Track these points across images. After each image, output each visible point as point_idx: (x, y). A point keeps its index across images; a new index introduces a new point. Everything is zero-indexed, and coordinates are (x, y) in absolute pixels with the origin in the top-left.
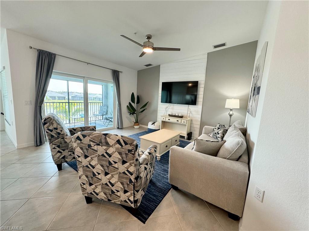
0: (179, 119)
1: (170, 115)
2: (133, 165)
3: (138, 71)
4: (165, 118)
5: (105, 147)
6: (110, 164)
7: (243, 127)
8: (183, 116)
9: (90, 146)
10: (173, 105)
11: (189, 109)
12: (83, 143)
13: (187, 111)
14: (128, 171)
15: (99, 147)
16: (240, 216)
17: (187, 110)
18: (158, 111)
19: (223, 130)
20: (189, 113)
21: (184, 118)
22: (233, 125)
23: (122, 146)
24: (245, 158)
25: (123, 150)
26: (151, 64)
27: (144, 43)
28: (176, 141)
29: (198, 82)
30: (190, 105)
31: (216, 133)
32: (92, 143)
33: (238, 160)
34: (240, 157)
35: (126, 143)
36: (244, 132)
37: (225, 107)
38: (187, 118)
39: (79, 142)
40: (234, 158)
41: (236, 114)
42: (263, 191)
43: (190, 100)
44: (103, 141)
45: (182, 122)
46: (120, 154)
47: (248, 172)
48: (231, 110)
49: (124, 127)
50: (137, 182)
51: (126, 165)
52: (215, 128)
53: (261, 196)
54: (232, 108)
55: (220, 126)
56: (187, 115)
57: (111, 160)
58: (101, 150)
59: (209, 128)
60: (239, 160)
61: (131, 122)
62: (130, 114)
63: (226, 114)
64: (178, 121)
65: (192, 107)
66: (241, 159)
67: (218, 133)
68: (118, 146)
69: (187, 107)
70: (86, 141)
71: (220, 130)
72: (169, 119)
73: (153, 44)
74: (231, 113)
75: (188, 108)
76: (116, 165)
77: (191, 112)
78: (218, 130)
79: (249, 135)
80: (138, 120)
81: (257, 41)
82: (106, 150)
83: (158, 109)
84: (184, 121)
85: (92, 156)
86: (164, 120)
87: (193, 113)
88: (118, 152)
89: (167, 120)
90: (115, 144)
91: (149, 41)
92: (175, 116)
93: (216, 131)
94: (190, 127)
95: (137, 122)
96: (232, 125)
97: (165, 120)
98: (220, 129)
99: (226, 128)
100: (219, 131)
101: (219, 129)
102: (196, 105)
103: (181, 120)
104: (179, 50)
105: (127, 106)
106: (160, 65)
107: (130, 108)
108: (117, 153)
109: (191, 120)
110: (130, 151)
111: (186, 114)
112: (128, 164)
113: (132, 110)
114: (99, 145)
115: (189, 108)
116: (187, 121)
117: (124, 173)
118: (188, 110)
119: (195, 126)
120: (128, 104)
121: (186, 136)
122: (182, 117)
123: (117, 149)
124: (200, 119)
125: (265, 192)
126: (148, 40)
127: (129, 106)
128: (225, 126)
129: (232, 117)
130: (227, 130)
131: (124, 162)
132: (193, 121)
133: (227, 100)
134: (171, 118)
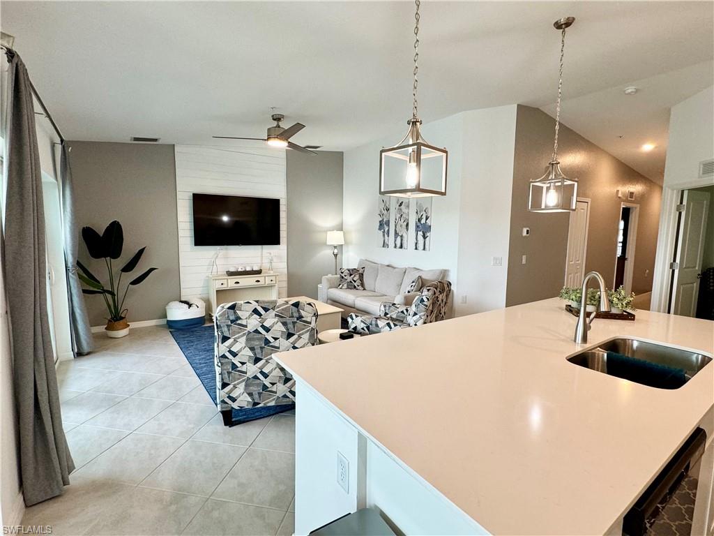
0: (259, 278)
1: (230, 274)
4: (225, 281)
6: (267, 342)
17: (260, 255)
21: (265, 272)
31: (351, 282)
48: (336, 247)
57: (269, 336)
64: (258, 281)
69: (260, 250)
72: (238, 283)
74: (336, 251)
75: (262, 253)
83: (182, 264)
84: (271, 278)
85: (237, 336)
89: (231, 286)
95: (121, 317)
97: (226, 286)
98: (353, 275)
102: (280, 244)
103: (263, 277)
106: (174, 146)
115: (264, 251)
116: (277, 278)
118: (262, 257)
122: (259, 272)
124: (286, 272)
126: (276, 123)
131: (289, 336)
133: (328, 232)
134: (237, 279)
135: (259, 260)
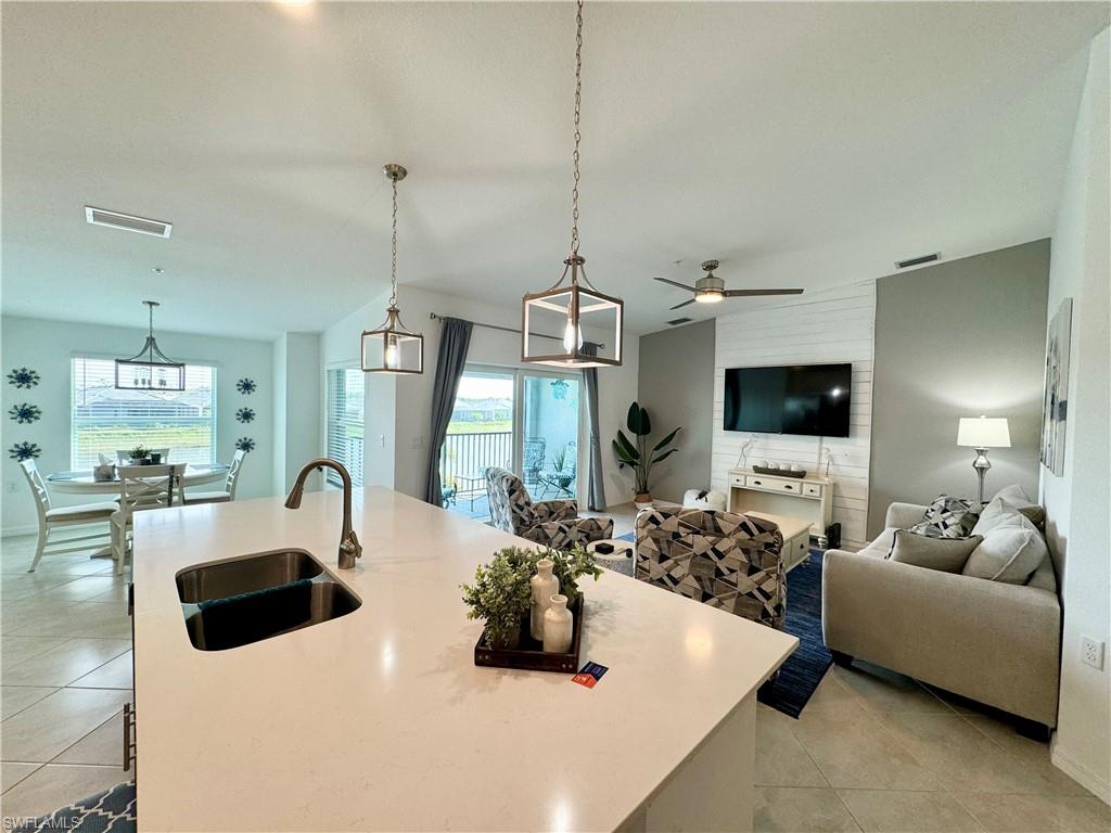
0: (795, 483)
1: (757, 470)
2: (774, 576)
3: (641, 338)
4: (742, 478)
5: (711, 538)
6: (719, 573)
7: (1031, 505)
8: (805, 473)
9: (676, 535)
10: (767, 438)
11: (824, 451)
12: (660, 529)
13: (816, 456)
14: (760, 590)
15: (699, 538)
16: (1051, 725)
17: (817, 451)
18: (714, 457)
19: (961, 515)
20: (825, 461)
21: (809, 477)
22: (997, 497)
23: (751, 534)
24: (1047, 577)
25: (754, 544)
26: (689, 317)
27: (697, 283)
28: (802, 547)
29: (850, 365)
30: (826, 439)
31: (937, 525)
32: (682, 531)
33: (1026, 583)
34: (1031, 575)
35: (761, 530)
36: (1039, 519)
37: (959, 443)
38: (817, 478)
39: (655, 526)
40: (1015, 577)
41: (998, 465)
42: (1099, 642)
43: (802, 413)
44: (709, 524)
45: (806, 491)
46: (746, 551)
47: (1058, 607)
48: (981, 452)
49: (608, 505)
50: (779, 616)
51: (757, 576)
52: (933, 510)
53: (1098, 654)
54: (982, 445)
55: (947, 501)
56: (818, 469)
57: (722, 565)
58: (701, 543)
59: (908, 509)
60: (1031, 583)
61: (622, 492)
62: (621, 466)
63: (964, 466)
64: (789, 487)
65: (832, 444)
66: (1034, 581)
67: (944, 523)
68: (743, 535)
69: (817, 444)
70: (670, 525)
71: (952, 515)
72: (758, 483)
73: (723, 281)
74: (982, 461)
75: (821, 449)
76: (733, 578)
77: (831, 458)
78: (945, 515)
79: (1054, 525)
80: (648, 484)
81: (1049, 239)
82: (713, 544)
83: (714, 450)
84: (812, 487)
85: (678, 557)
86: (740, 485)
87: (839, 461)
88: (742, 549)
89: (750, 484)
90: (737, 531)
91: (710, 276)
92: (777, 472)
93: (937, 518)
94: (833, 506)
95: (647, 492)
96: (994, 499)
97: (743, 484)
98: (948, 514)
99: (973, 510)
100: (948, 517)
101: (945, 511)
102: (848, 436)
103: (802, 484)
104: (800, 291)
105: (614, 441)
106: (715, 319)
107: (623, 447)
108: (738, 550)
109: (835, 485)
110: (768, 546)
111: (815, 466)
112: (762, 574)
113: (627, 454)
114: (698, 533)
115: (824, 445)
116: (824, 488)
117: (751, 595)
118: (820, 454)
119: (849, 503)
120: (615, 437)
121: (821, 536)
122: (801, 475)
123: (739, 542)
124: (866, 483)
125: (1106, 647)
126: (707, 273)
127: (617, 441)
128: (969, 504)
129: (988, 474)
130: (977, 516)
131: (752, 570)
132: (842, 488)
133: (962, 420)
134: (763, 478)
135: (815, 458)
